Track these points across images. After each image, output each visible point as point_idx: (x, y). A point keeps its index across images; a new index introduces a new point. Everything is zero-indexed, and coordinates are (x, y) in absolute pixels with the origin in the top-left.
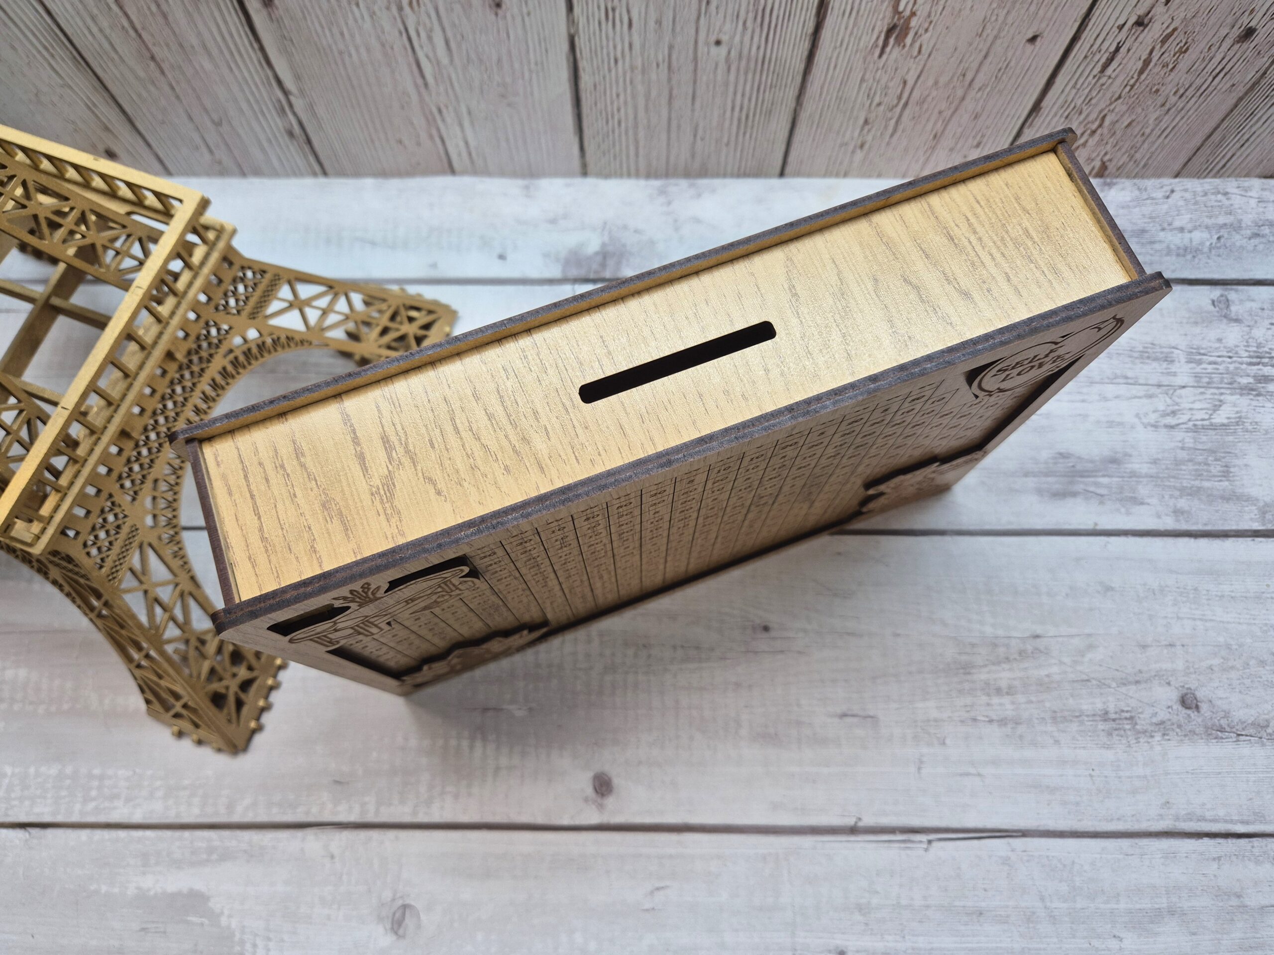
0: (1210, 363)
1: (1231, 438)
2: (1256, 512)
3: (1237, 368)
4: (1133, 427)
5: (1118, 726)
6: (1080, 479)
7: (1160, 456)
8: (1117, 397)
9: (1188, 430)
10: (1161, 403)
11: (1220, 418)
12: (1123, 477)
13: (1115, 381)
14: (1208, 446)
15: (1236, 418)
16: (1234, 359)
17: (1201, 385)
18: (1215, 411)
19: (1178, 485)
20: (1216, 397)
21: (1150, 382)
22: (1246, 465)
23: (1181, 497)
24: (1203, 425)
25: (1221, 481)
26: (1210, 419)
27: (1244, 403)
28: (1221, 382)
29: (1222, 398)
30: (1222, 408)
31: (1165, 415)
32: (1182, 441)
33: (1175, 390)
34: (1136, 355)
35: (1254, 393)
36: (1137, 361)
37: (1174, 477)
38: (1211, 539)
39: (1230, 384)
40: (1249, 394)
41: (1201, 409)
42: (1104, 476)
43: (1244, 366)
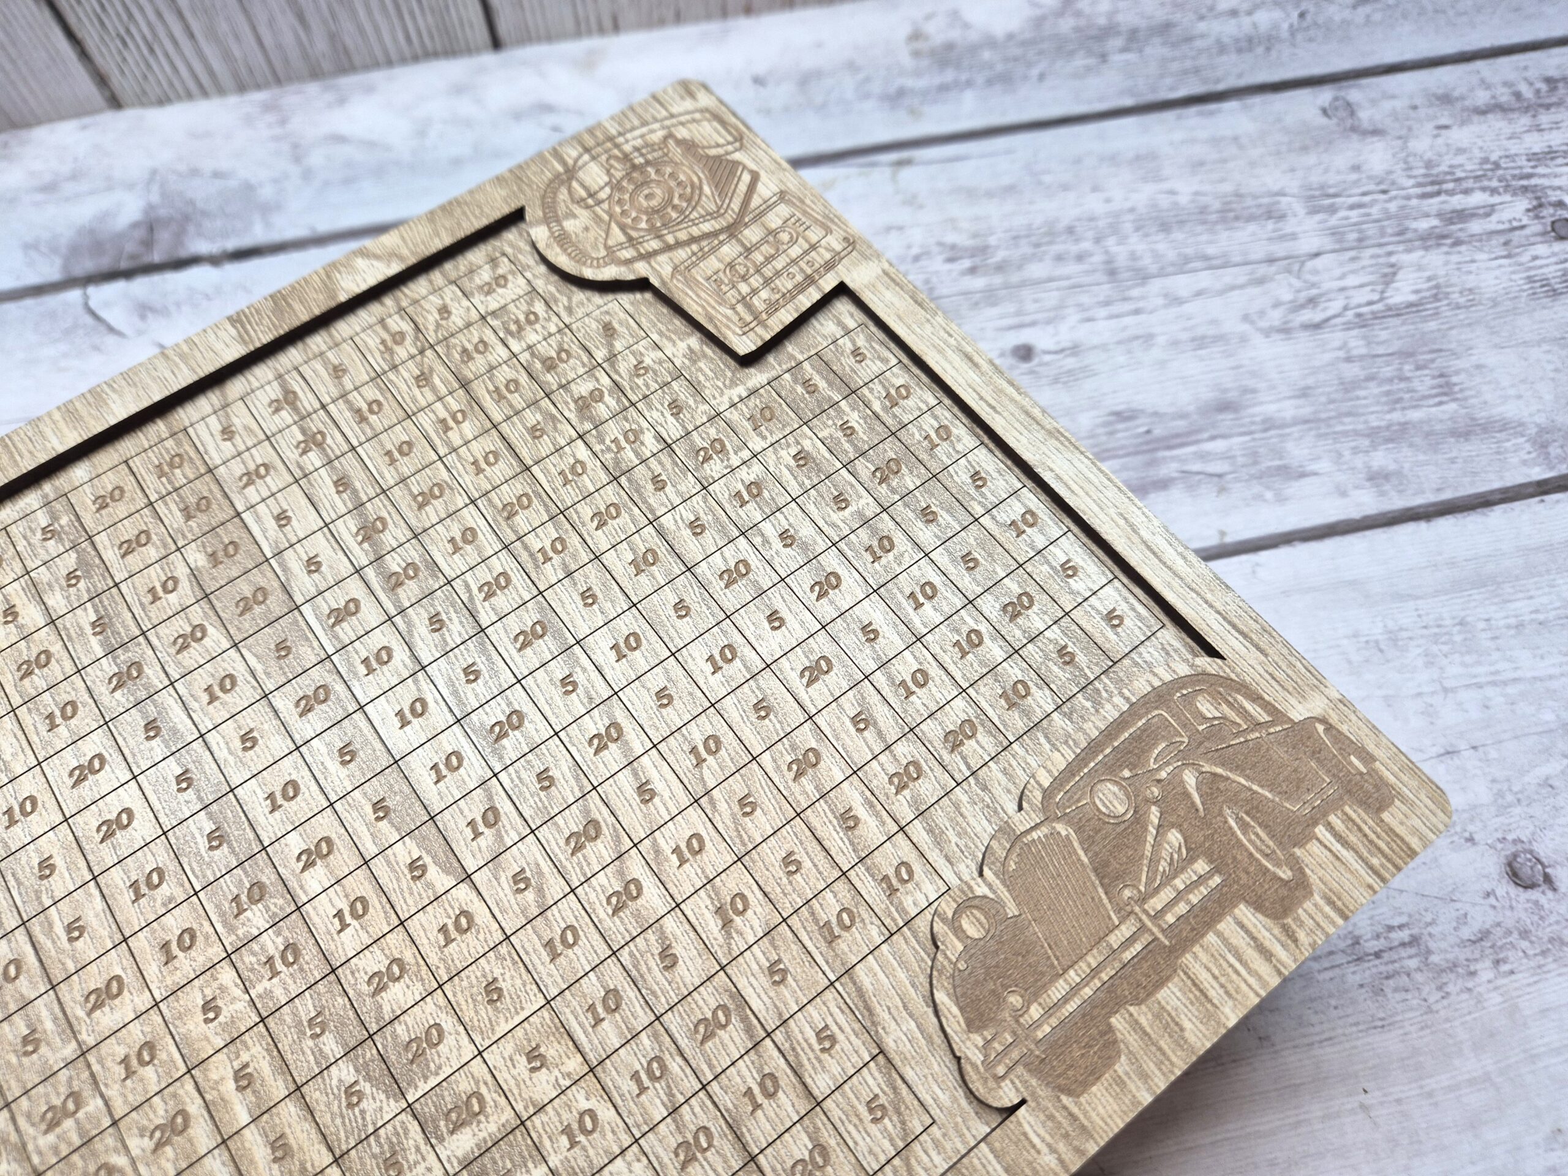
0: (1352, 207)
1: (1432, 325)
2: (1528, 447)
3: (1403, 208)
4: (1244, 339)
5: (1390, 967)
6: (1167, 453)
7: (1310, 381)
8: (1199, 294)
9: (1348, 327)
10: (1284, 289)
11: (1402, 292)
12: (1251, 433)
14: (1396, 346)
15: (1429, 289)
16: (1393, 193)
17: (1346, 245)
18: (1387, 284)
19: (1361, 427)
20: (1381, 260)
21: (1254, 257)
22: (1479, 367)
23: (1374, 447)
24: (1373, 313)
25: (1440, 403)
26: (1381, 299)
27: (1436, 260)
29: (1393, 259)
30: (1399, 276)
31: (1297, 307)
32: (1344, 346)
33: (1303, 263)
34: (1214, 217)
35: (1449, 241)
36: (1219, 227)
37: (1349, 414)
38: (1459, 516)
39: (1401, 233)
40: (1439, 245)
41: (1362, 286)
42: (1213, 438)
43: (1414, 202)
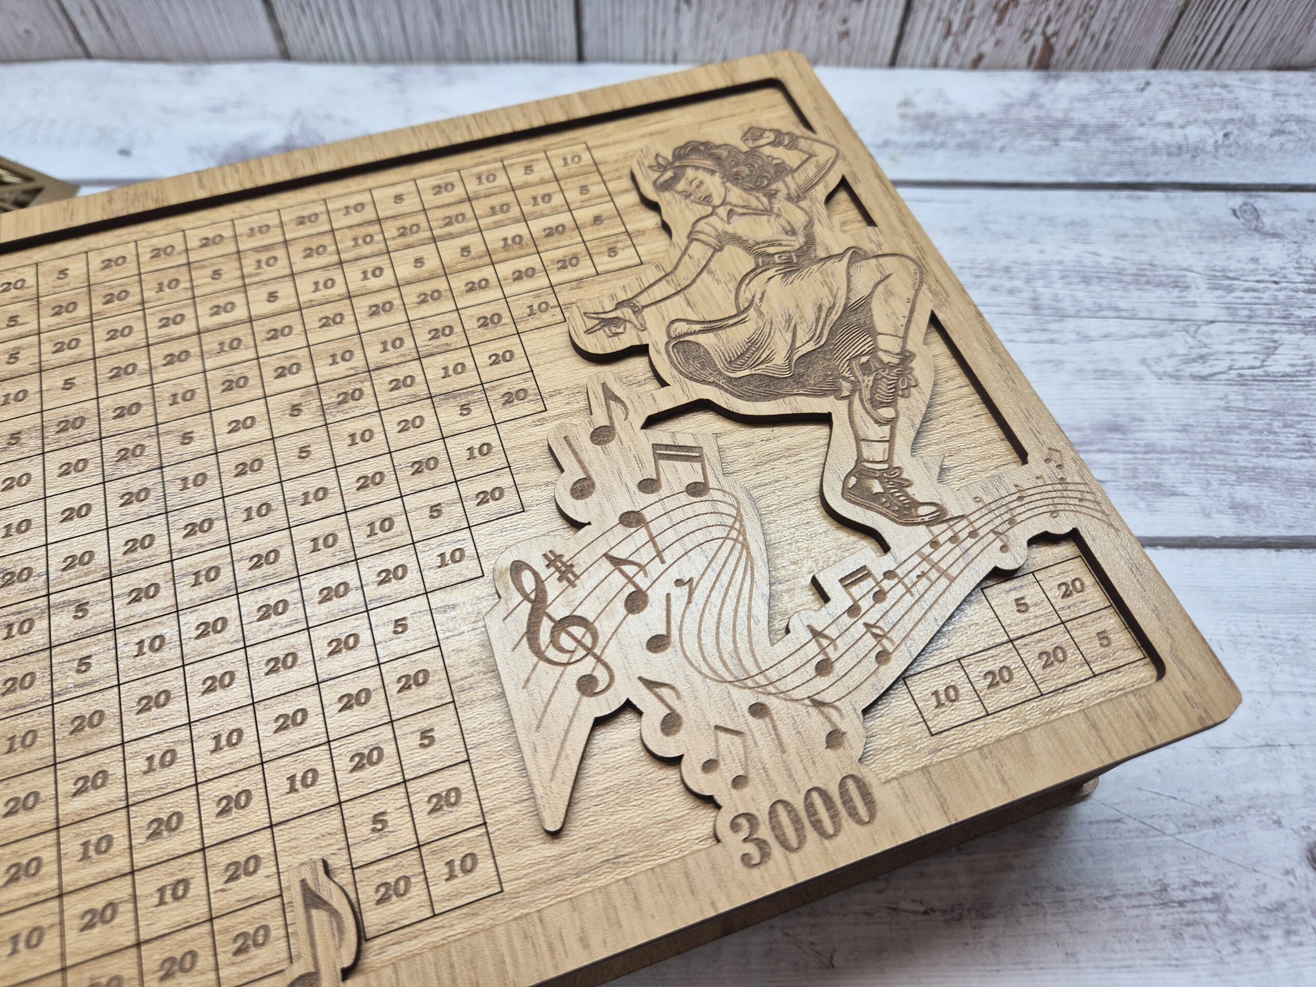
13: (1100, 314)
28: (1270, 316)
